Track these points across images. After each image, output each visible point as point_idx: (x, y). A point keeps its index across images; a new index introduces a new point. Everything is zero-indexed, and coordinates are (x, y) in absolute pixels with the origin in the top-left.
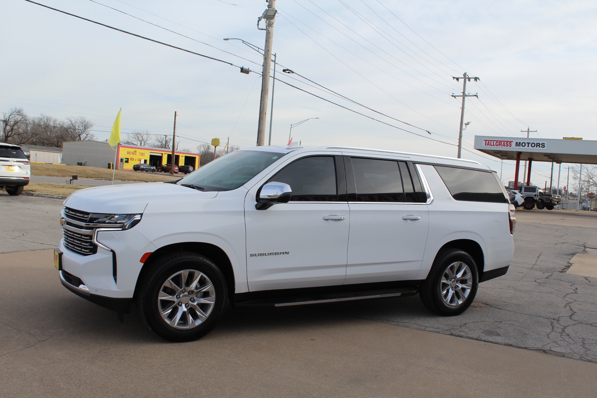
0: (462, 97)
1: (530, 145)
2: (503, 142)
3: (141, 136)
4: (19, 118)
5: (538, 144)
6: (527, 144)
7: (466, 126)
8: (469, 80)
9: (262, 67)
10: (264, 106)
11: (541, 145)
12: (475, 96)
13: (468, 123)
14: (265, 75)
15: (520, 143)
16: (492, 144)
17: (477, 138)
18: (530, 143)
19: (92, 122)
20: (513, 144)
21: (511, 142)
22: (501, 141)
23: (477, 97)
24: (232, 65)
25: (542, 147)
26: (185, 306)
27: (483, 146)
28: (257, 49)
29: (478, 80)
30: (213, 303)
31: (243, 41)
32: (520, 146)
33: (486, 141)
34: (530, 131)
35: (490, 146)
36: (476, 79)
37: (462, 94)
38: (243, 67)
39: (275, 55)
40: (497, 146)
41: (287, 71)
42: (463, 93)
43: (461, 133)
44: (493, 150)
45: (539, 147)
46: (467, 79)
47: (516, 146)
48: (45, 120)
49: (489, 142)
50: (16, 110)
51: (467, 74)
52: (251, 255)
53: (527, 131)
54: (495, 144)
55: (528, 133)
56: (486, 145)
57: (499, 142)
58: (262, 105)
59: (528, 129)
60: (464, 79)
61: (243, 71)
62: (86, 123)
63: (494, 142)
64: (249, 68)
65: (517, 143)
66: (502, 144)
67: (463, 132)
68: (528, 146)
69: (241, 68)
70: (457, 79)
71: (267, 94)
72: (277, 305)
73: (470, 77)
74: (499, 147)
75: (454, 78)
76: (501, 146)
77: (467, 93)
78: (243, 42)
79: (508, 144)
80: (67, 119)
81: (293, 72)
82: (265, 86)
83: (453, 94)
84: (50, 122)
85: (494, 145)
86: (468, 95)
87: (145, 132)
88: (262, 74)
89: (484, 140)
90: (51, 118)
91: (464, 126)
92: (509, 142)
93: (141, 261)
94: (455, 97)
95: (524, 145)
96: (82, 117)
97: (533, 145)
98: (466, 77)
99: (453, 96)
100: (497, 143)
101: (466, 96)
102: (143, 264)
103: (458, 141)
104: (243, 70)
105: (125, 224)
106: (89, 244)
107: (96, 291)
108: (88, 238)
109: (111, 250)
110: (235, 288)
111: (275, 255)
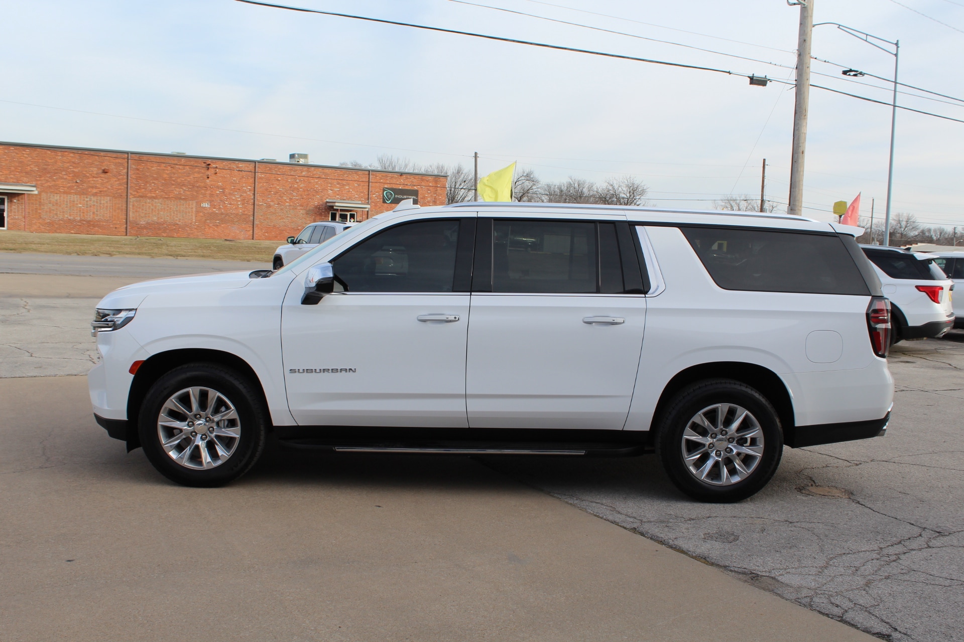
3: (736, 203)
4: (528, 184)
10: (798, 139)
14: (802, 85)
19: (645, 185)
24: (729, 73)
28: (864, 37)
31: (840, 25)
38: (753, 74)
39: (897, 44)
41: (852, 73)
48: (576, 185)
50: (524, 172)
58: (795, 139)
62: (636, 186)
64: (766, 76)
69: (749, 77)
71: (805, 119)
72: (338, 449)
78: (839, 27)
80: (606, 182)
81: (862, 74)
82: (800, 103)
84: (583, 188)
87: (743, 198)
88: (794, 82)
90: (584, 182)
96: (628, 177)
104: (754, 81)
110: (271, 419)
111: (332, 372)
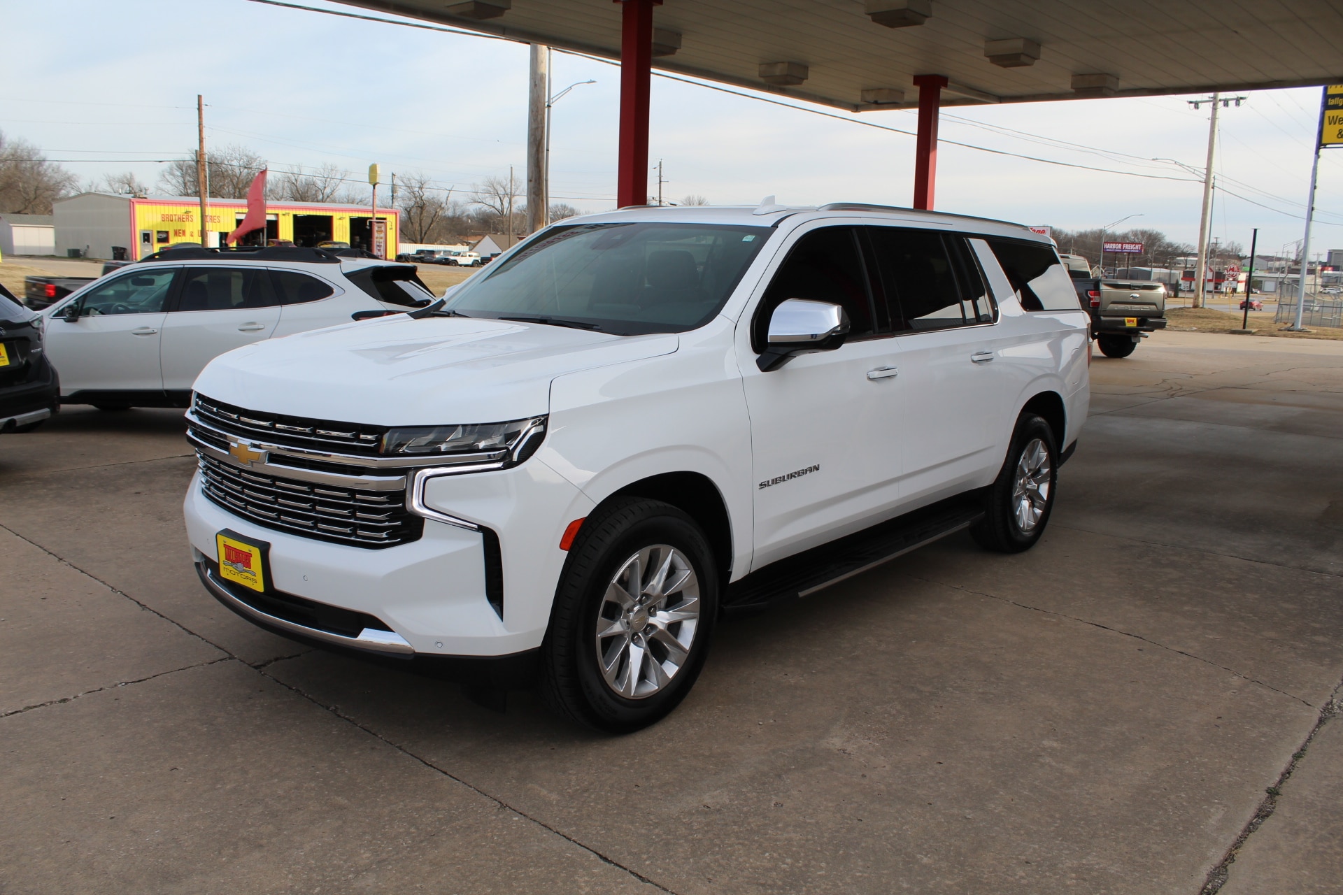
52: (761, 485)
72: (801, 594)
93: (562, 547)
102: (567, 552)
105: (510, 449)
106: (387, 516)
107: (440, 645)
108: (387, 498)
109: (479, 526)
110: (731, 572)
111: (799, 475)
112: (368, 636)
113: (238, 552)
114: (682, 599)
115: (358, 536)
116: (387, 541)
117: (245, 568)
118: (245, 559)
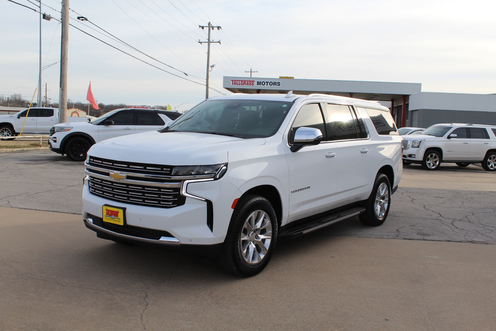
0: (207, 43)
1: (268, 83)
2: (247, 82)
5: (275, 83)
6: (266, 83)
7: (212, 68)
8: (213, 29)
9: (61, 14)
10: (65, 51)
11: (277, 84)
12: (219, 42)
13: (213, 65)
14: (65, 22)
15: (260, 82)
16: (238, 83)
17: (225, 78)
18: (269, 82)
20: (255, 83)
21: (253, 81)
22: (245, 81)
23: (220, 43)
25: (278, 85)
26: (253, 242)
27: (230, 85)
29: (220, 28)
30: (271, 237)
32: (261, 85)
33: (233, 81)
34: (252, 71)
35: (236, 85)
36: (219, 28)
37: (207, 41)
38: (45, 13)
40: (242, 85)
41: (81, 19)
42: (209, 40)
43: (208, 74)
44: (238, 89)
45: (276, 85)
46: (211, 28)
47: (257, 85)
49: (235, 82)
51: (211, 23)
52: (292, 192)
53: (250, 71)
54: (240, 83)
55: (251, 73)
56: (233, 84)
57: (243, 82)
58: (63, 51)
59: (251, 70)
60: (209, 28)
61: (46, 17)
63: (239, 82)
64: (50, 15)
65: (258, 82)
66: (246, 84)
67: (210, 73)
68: (267, 85)
69: (43, 14)
70: (203, 28)
71: (68, 41)
72: (305, 232)
73: (213, 25)
74: (244, 85)
75: (200, 26)
76: (246, 85)
77: (211, 40)
79: (251, 83)
81: (87, 20)
82: (65, 32)
83: (200, 40)
85: (240, 85)
86: (213, 41)
88: (61, 20)
89: (231, 80)
91: (210, 68)
92: (252, 82)
94: (201, 43)
95: (263, 83)
97: (271, 84)
98: (210, 27)
99: (199, 42)
100: (242, 83)
101: (211, 42)
102: (234, 210)
103: (206, 81)
105: (216, 173)
106: (172, 197)
107: (190, 241)
108: (173, 190)
109: (206, 199)
110: (281, 222)
111: (303, 190)
112: (163, 239)
113: (112, 211)
114: (266, 232)
115: (161, 204)
116: (172, 206)
117: (115, 217)
118: (116, 214)
